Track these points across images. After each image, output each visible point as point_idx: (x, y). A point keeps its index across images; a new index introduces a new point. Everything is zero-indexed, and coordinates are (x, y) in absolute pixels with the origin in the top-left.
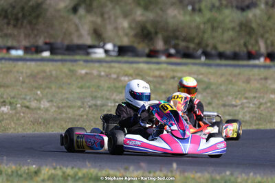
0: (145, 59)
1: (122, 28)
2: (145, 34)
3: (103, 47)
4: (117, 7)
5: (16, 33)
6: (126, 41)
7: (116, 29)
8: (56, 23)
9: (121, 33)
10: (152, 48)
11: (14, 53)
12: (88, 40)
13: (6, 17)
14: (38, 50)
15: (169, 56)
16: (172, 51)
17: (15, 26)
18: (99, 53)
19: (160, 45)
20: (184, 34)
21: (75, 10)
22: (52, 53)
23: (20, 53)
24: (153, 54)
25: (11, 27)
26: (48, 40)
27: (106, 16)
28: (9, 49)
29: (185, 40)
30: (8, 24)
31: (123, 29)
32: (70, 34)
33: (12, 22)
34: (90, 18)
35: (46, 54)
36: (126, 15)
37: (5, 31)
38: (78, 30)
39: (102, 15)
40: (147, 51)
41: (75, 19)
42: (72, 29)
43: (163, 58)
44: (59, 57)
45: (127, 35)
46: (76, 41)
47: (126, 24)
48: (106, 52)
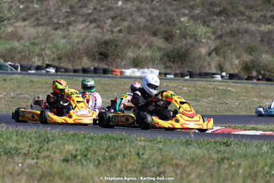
0: (245, 81)
1: (234, 64)
2: (247, 68)
3: (220, 74)
4: (234, 53)
5: (173, 65)
6: (236, 71)
7: (232, 64)
8: (196, 61)
9: (234, 67)
10: (250, 75)
11: (168, 76)
12: (214, 71)
13: (168, 57)
14: (183, 75)
15: (259, 79)
16: (260, 77)
17: (173, 62)
18: (219, 77)
19: (254, 74)
20: (269, 68)
21: (210, 54)
22: (190, 77)
23: (172, 76)
24: (249, 78)
25: (170, 63)
26: (190, 70)
27: (226, 57)
28: (166, 74)
29: (269, 71)
30: (170, 61)
31: (236, 65)
32: (204, 67)
33: (172, 60)
34: (217, 58)
35: (188, 77)
36: (238, 57)
37: (168, 65)
38: (209, 65)
39: (224, 57)
40: (246, 77)
41: (208, 59)
42: (206, 64)
43: (255, 81)
44: (195, 79)
45: (237, 68)
46: (208, 71)
47: (237, 62)
48: (222, 77)
